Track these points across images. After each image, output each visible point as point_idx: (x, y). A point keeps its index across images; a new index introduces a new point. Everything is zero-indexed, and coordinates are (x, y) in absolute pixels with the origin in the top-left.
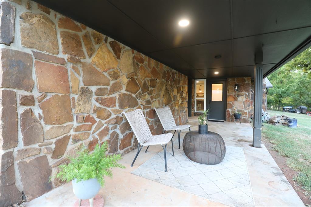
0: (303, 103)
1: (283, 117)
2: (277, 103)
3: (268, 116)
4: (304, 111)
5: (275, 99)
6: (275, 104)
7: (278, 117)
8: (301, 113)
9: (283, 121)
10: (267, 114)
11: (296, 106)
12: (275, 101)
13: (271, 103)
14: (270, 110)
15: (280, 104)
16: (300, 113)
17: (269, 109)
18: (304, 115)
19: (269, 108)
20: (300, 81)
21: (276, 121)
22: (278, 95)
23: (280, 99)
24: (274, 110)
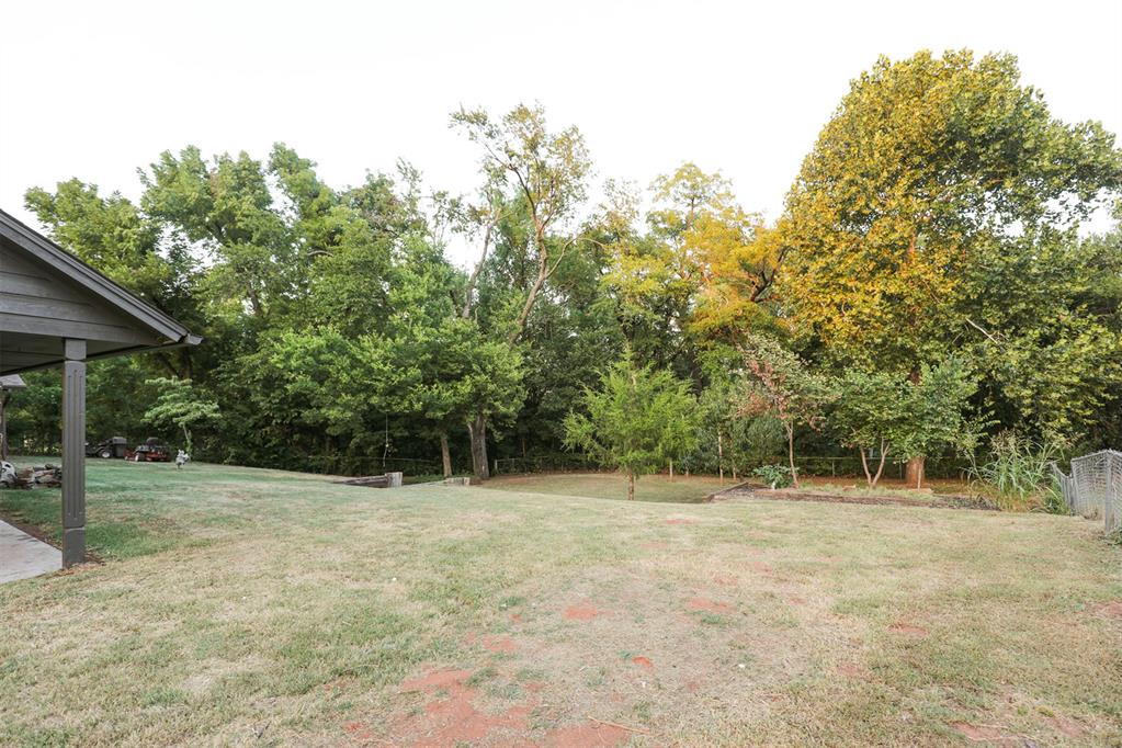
0: (120, 429)
1: (48, 469)
2: (44, 432)
3: (11, 470)
4: (120, 451)
5: (36, 418)
6: (36, 433)
7: (37, 470)
8: (114, 455)
9: (48, 478)
10: (7, 466)
11: (101, 438)
12: (36, 425)
13: (20, 430)
14: (19, 454)
15: (52, 434)
16: (109, 458)
17: (15, 453)
18: (120, 461)
19: (14, 448)
20: (112, 370)
21: (33, 479)
22: (46, 406)
23: (52, 418)
24: (32, 454)
